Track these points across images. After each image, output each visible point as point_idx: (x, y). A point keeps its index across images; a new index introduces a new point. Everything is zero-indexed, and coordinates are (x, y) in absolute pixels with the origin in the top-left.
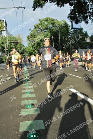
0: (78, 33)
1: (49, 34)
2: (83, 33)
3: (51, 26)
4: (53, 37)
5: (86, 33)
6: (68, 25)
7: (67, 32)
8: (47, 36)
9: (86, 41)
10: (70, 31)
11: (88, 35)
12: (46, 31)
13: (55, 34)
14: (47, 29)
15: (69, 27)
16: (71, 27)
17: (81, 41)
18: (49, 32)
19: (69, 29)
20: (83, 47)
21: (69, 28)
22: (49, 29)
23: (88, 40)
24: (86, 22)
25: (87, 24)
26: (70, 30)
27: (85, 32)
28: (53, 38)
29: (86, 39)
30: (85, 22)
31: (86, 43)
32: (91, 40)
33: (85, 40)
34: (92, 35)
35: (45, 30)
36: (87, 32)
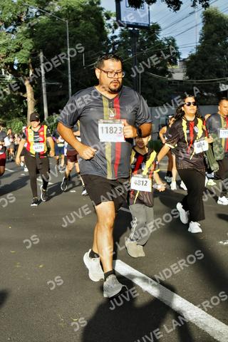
0: (143, 42)
1: (28, 44)
2: (160, 45)
3: (35, 10)
4: (41, 56)
5: (169, 44)
6: (102, 9)
7: (98, 38)
8: (18, 50)
9: (171, 76)
10: (110, 35)
11: (178, 54)
12: (14, 31)
13: (49, 44)
14: (18, 21)
15: (108, 18)
16: (113, 18)
17: (151, 77)
18: (28, 34)
19: (106, 28)
20: (160, 99)
21: (108, 22)
22: (27, 21)
23: (178, 74)
24: (173, 3)
25: (175, 10)
26: (111, 30)
27: (166, 40)
28: (42, 61)
29: (170, 68)
30: (169, 3)
31: (170, 82)
32: (189, 73)
33: (165, 72)
34: (194, 52)
35: (12, 27)
36: (174, 41)
